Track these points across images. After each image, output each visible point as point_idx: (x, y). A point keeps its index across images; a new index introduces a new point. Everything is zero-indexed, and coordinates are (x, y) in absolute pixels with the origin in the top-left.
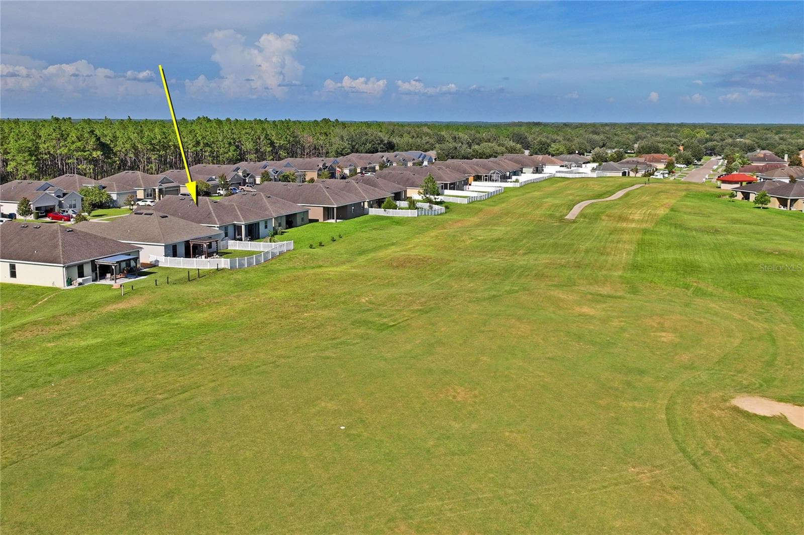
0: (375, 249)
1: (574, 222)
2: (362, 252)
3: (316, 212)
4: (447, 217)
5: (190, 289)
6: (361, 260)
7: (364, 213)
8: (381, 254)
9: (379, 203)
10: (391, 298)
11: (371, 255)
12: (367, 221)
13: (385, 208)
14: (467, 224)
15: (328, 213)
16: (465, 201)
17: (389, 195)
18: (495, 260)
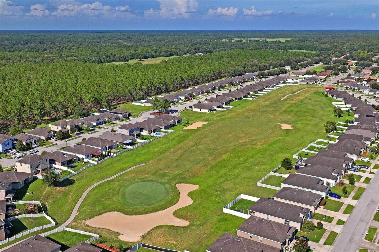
0: (245, 107)
1: (282, 101)
2: (243, 107)
3: (234, 99)
4: (258, 99)
5: (223, 113)
6: (243, 109)
7: (242, 99)
8: (247, 108)
9: (245, 97)
10: (249, 115)
11: (245, 108)
12: (243, 101)
13: (246, 98)
14: (261, 101)
15: (236, 99)
16: (262, 95)
17: (246, 94)
18: (264, 109)
